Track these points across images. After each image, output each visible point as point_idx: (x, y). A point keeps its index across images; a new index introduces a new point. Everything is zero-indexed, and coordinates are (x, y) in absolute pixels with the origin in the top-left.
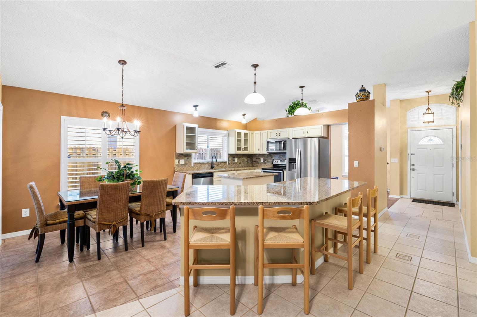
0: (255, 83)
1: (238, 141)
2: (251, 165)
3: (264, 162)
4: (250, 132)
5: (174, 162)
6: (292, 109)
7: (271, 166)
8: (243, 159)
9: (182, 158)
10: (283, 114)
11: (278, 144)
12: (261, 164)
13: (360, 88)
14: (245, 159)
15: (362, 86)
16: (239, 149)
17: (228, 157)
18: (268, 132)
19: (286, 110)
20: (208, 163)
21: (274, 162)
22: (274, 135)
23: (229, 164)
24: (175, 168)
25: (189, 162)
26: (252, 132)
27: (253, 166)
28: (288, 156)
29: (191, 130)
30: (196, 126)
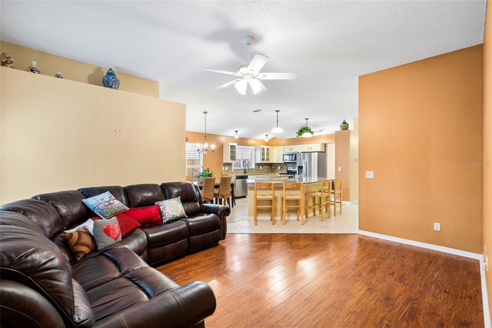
0: (277, 121)
1: (262, 154)
2: (271, 171)
3: (280, 169)
4: (271, 147)
5: (222, 169)
6: (301, 132)
7: (286, 172)
8: (265, 167)
9: (227, 166)
10: (295, 135)
11: (291, 156)
12: (279, 171)
13: (342, 121)
14: (267, 167)
15: (344, 120)
16: (263, 159)
17: (256, 166)
18: (284, 147)
19: (297, 133)
20: (242, 169)
21: (288, 169)
22: (288, 149)
23: (256, 170)
24: (223, 173)
25: (231, 168)
26: (272, 147)
27: (272, 172)
28: (298, 165)
29: (233, 147)
30: (236, 144)
